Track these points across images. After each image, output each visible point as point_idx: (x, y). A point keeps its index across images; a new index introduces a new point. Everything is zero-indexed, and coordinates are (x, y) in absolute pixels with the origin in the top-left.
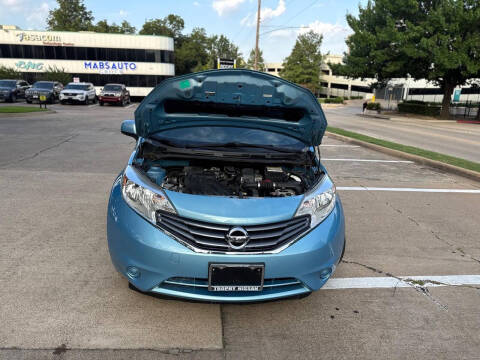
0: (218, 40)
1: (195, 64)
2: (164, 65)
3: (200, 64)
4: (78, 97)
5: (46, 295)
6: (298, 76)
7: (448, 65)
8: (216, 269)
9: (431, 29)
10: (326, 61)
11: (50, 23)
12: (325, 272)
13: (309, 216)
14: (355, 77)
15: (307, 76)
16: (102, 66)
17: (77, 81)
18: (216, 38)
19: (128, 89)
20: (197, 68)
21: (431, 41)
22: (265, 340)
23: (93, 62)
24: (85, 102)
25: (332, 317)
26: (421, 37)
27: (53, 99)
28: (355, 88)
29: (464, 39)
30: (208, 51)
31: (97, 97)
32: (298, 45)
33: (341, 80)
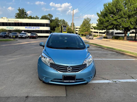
0: (62, 20)
1: (56, 27)
2: (47, 27)
3: (57, 27)
4: (23, 36)
5: (22, 85)
6: (84, 30)
7: (125, 26)
8: (64, 76)
9: (120, 17)
10: (92, 26)
11: (16, 16)
12: (90, 78)
13: (86, 64)
14: (100, 30)
15: (87, 30)
16: (30, 28)
17: (23, 32)
18: (61, 20)
19: (37, 34)
20: (56, 28)
21: (120, 20)
22: (76, 94)
23: (27, 27)
24: (26, 38)
25: (93, 89)
26: (117, 19)
27: (17, 37)
28: (100, 33)
29: (129, 19)
30: (59, 24)
31: (29, 36)
32: (84, 22)
33: (96, 31)
